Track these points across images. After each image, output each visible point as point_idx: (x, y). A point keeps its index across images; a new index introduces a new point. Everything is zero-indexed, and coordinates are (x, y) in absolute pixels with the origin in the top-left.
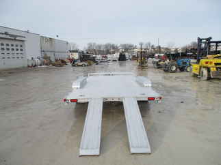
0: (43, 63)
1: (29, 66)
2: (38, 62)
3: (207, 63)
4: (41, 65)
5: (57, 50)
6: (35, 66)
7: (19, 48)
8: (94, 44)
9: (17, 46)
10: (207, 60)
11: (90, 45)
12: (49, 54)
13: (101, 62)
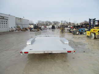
0: (17, 30)
1: (10, 31)
2: (14, 29)
3: (94, 31)
4: (16, 31)
5: (23, 24)
6: (13, 31)
7: (5, 22)
8: (41, 21)
9: (4, 21)
10: (94, 30)
11: (39, 21)
12: (19, 26)
13: (44, 29)
